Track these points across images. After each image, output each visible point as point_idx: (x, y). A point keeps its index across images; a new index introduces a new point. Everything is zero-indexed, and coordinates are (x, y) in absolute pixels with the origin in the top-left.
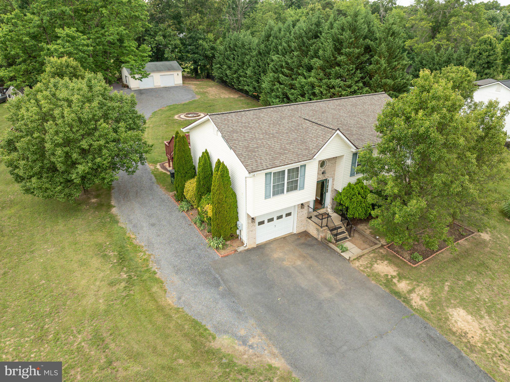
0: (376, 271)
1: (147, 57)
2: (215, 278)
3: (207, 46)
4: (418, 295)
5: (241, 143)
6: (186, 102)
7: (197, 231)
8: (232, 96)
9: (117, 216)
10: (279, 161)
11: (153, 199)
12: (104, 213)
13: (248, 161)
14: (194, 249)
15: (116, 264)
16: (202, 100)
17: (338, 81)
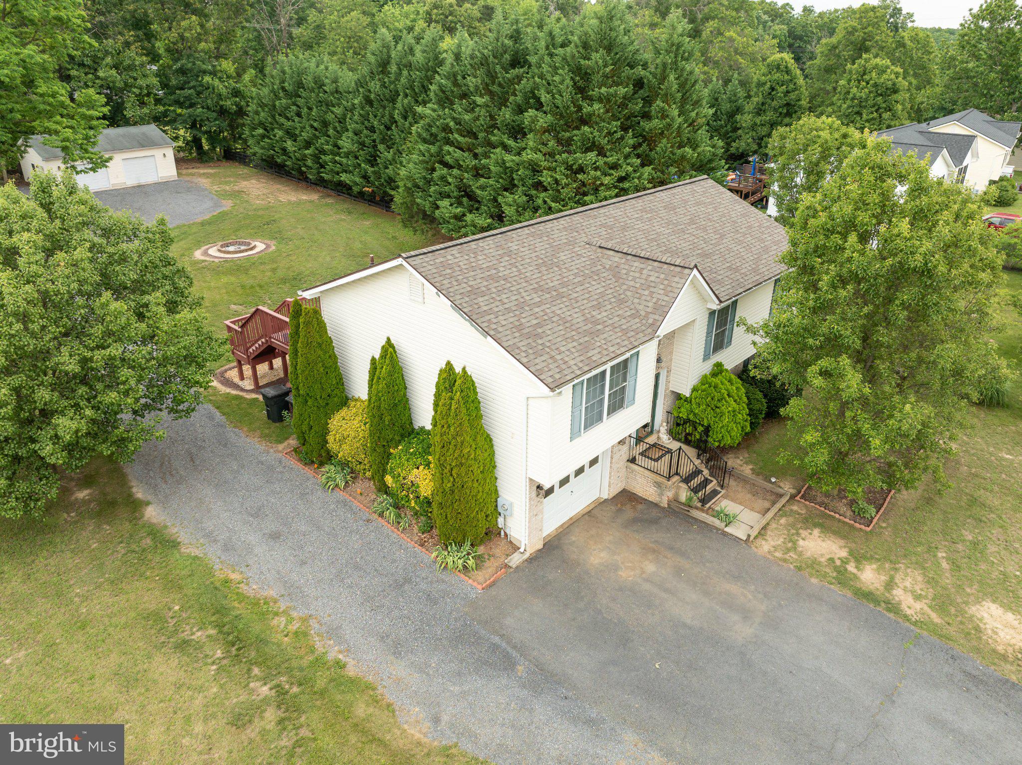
0: (809, 554)
1: (99, 118)
2: (495, 647)
3: (224, 90)
4: (905, 589)
5: (501, 318)
6: (207, 217)
7: (395, 535)
8: (304, 197)
9: (166, 527)
10: (596, 351)
11: (243, 466)
12: (127, 526)
13: (537, 361)
14: (408, 581)
15: (225, 662)
16: (242, 210)
17: (592, 156)
